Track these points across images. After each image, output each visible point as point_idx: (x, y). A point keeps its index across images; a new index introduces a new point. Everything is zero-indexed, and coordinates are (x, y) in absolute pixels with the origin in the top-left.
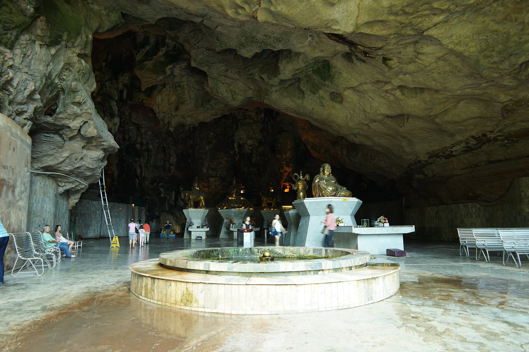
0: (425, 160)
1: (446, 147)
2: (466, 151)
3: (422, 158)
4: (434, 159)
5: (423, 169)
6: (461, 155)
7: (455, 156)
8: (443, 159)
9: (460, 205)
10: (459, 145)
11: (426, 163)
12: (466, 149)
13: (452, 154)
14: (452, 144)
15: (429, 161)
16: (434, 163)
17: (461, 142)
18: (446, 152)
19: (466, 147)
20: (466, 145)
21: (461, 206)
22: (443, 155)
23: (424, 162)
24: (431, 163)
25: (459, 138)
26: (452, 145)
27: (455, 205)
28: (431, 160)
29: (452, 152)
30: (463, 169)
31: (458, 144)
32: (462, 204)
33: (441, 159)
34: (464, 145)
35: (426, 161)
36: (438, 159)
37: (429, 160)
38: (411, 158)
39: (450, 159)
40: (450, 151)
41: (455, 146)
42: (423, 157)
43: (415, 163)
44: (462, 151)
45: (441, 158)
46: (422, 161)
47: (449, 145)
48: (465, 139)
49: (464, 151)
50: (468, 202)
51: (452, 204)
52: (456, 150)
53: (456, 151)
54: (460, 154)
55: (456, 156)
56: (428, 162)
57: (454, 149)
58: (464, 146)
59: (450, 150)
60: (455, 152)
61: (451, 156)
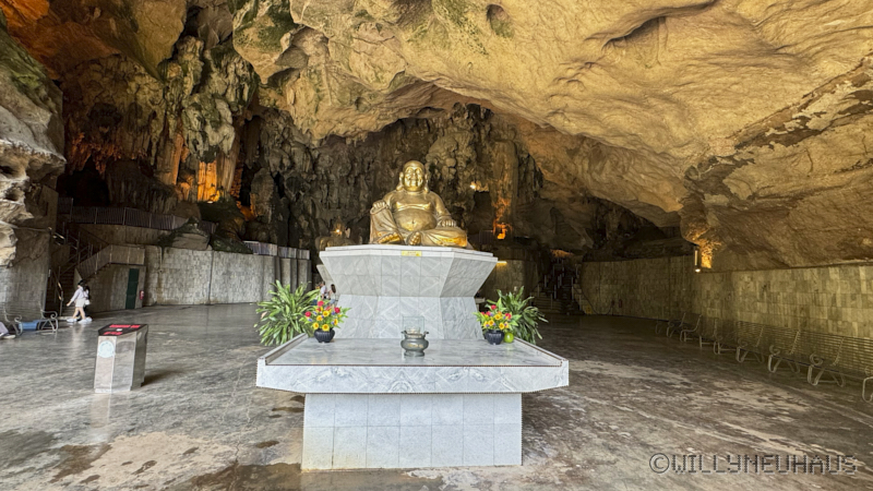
0: (728, 154)
1: (788, 108)
2: (856, 112)
3: (718, 149)
4: (751, 148)
5: (725, 181)
6: (837, 129)
7: (816, 132)
8: (779, 147)
9: (832, 270)
10: (828, 92)
11: (731, 163)
12: (857, 102)
13: (806, 128)
14: (806, 92)
15: (736, 158)
16: (752, 161)
17: (838, 79)
18: (787, 125)
19: (858, 95)
20: (855, 89)
21: (834, 273)
22: (778, 136)
23: (724, 162)
24: (744, 162)
25: (829, 67)
26: (805, 96)
27: (815, 271)
28: (744, 153)
29: (805, 119)
30: (844, 171)
31: (825, 92)
32: (837, 269)
33: (772, 147)
34: (847, 88)
35: (730, 158)
36: (765, 149)
37: (737, 154)
38: (690, 154)
39: (800, 144)
40: (801, 118)
41: (817, 99)
42: (722, 149)
43: (700, 165)
44: (840, 113)
45: (772, 143)
46: (719, 159)
47: (795, 100)
48: (852, 67)
49: (848, 110)
50: (856, 265)
51: (807, 267)
52: (819, 111)
53: (818, 115)
54: (832, 122)
55: (820, 132)
56: (734, 160)
57: (813, 109)
58: (849, 91)
59: (800, 114)
60: (815, 118)
61: (803, 133)
